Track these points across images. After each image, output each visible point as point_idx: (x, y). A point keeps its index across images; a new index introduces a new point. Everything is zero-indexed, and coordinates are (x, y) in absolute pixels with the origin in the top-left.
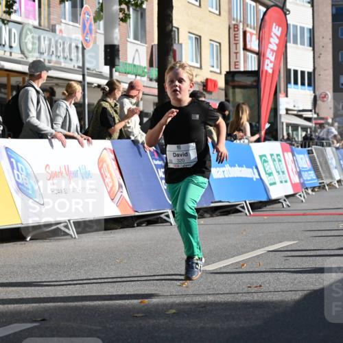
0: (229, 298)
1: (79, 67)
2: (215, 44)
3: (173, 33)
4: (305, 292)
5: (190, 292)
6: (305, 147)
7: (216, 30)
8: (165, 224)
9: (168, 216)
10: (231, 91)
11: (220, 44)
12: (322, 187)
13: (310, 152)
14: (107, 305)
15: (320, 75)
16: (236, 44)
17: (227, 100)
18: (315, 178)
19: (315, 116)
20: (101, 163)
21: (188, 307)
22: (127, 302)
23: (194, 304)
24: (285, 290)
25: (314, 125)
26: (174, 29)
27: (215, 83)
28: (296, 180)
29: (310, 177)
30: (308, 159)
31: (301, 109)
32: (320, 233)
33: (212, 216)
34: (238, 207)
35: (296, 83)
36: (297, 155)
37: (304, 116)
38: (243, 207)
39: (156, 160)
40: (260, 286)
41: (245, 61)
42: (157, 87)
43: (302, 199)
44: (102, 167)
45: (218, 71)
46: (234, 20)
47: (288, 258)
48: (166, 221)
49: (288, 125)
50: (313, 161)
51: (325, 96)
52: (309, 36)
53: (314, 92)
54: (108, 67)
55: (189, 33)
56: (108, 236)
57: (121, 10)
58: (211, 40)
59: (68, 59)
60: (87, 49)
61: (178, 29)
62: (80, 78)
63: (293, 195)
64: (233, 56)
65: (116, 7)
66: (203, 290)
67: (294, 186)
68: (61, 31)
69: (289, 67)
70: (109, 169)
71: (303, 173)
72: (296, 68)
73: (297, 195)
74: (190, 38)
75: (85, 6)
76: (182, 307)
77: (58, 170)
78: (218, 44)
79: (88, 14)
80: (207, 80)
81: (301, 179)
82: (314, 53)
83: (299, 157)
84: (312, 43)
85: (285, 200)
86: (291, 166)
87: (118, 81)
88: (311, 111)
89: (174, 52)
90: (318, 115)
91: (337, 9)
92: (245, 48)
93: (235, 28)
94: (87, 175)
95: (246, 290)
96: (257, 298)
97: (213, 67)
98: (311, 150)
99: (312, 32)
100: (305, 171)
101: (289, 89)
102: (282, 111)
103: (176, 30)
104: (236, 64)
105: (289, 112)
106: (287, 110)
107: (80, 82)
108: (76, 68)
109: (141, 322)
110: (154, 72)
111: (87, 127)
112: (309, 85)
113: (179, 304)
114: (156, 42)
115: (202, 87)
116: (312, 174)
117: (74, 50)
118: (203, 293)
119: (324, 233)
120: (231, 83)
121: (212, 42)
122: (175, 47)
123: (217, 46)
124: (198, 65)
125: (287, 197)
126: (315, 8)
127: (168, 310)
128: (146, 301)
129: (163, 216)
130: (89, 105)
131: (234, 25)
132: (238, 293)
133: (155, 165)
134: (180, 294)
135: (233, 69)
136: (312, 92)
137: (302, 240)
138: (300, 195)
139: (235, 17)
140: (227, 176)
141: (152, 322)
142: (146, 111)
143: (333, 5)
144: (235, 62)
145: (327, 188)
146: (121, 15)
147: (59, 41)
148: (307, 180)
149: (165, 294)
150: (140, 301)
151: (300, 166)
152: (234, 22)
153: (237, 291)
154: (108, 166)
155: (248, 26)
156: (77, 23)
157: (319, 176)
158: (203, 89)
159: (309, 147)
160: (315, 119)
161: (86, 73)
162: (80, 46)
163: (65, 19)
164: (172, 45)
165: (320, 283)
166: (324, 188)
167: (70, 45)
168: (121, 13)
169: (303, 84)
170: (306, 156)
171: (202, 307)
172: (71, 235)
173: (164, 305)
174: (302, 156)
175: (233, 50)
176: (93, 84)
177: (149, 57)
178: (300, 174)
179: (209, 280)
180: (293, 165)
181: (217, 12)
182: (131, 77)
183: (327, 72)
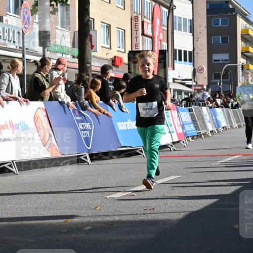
0: (130, 218)
1: (20, 48)
2: (121, 30)
3: (90, 23)
4: (186, 213)
5: (102, 213)
6: (187, 107)
7: (122, 20)
8: (84, 164)
9: (86, 158)
10: (132, 65)
11: (124, 30)
12: (199, 136)
13: (190, 110)
14: (40, 224)
15: (198, 54)
16: (136, 31)
17: (130, 72)
18: (194, 129)
19: (194, 84)
20: (36, 119)
21: (101, 224)
22: (55, 221)
23: (105, 222)
24: (171, 211)
25: (193, 90)
26: (90, 19)
27: (121, 59)
28: (180, 130)
29: (190, 128)
30: (189, 115)
31: (184, 78)
32: (197, 170)
33: (118, 158)
34: (138, 151)
35: (180, 59)
36: (181, 113)
37: (186, 84)
38: (141, 151)
39: (77, 116)
40: (153, 209)
41: (143, 43)
42: (78, 62)
43: (185, 144)
44: (37, 121)
45: (123, 50)
46: (135, 13)
47: (174, 188)
48: (85, 162)
49: (174, 90)
50: (192, 117)
51: (202, 69)
52: (190, 25)
53: (194, 66)
54: (42, 48)
55: (102, 22)
56: (42, 173)
57: (51, 5)
58: (118, 28)
59: (12, 42)
60: (26, 34)
61: (93, 19)
62: (20, 55)
63: (178, 142)
64: (134, 39)
65: (48, 3)
66: (111, 212)
67: (178, 135)
68: (7, 21)
69: (175, 48)
70: (42, 123)
71: (185, 126)
72: (180, 49)
73: (181, 142)
74: (102, 26)
75: (24, 2)
76: (96, 225)
77: (4, 124)
78: (123, 31)
79: (27, 9)
80: (115, 57)
81: (184, 130)
82: (193, 38)
83: (182, 114)
84: (192, 30)
85: (172, 146)
86: (177, 121)
87: (49, 58)
88: (191, 80)
89: (91, 36)
90: (196, 83)
91: (210, 5)
92: (143, 34)
93: (135, 19)
94: (26, 128)
95: (143, 212)
96: (150, 217)
97: (119, 47)
98: (192, 109)
99: (192, 22)
100: (186, 124)
101: (175, 64)
102: (170, 80)
103: (92, 20)
104: (137, 45)
105: (175, 81)
106: (174, 79)
107: (21, 58)
108: (18, 48)
109: (65, 236)
110: (76, 52)
111: (26, 92)
112: (190, 61)
113: (94, 223)
114: (77, 29)
115: (111, 62)
116: (192, 127)
117: (16, 35)
118: (111, 214)
119: (200, 170)
120: (132, 60)
121: (119, 29)
122: (91, 33)
123: (122, 32)
124: (109, 46)
125: (174, 143)
126: (194, 5)
127: (85, 227)
128: (69, 220)
129: (82, 158)
130: (27, 76)
131: (135, 17)
132: (137, 214)
133: (76, 120)
134: (95, 215)
135: (134, 49)
136: (192, 66)
137: (185, 175)
138: (183, 142)
139: (136, 11)
140: (129, 128)
141: (74, 236)
142: (70, 80)
143: (207, 2)
144: (136, 44)
145: (203, 136)
146: (51, 9)
147: (6, 28)
148: (188, 131)
149: (83, 215)
150: (64, 220)
151: (183, 120)
152: (135, 15)
153: (136, 212)
154: (41, 121)
155: (145, 17)
156: (19, 15)
157: (197, 128)
158: (112, 64)
159: (190, 106)
160: (194, 86)
161: (25, 52)
162: (21, 32)
163: (10, 12)
164: (89, 31)
165: (197, 206)
166: (200, 136)
167: (14, 31)
168: (51, 8)
169: (185, 60)
170: (188, 113)
171: (111, 225)
172: (14, 172)
173: (82, 223)
174: (185, 113)
175: (134, 35)
176: (30, 60)
177: (72, 40)
178: (183, 127)
179: (116, 205)
180: (178, 120)
181: (123, 7)
182: (59, 55)
183: (203, 51)
